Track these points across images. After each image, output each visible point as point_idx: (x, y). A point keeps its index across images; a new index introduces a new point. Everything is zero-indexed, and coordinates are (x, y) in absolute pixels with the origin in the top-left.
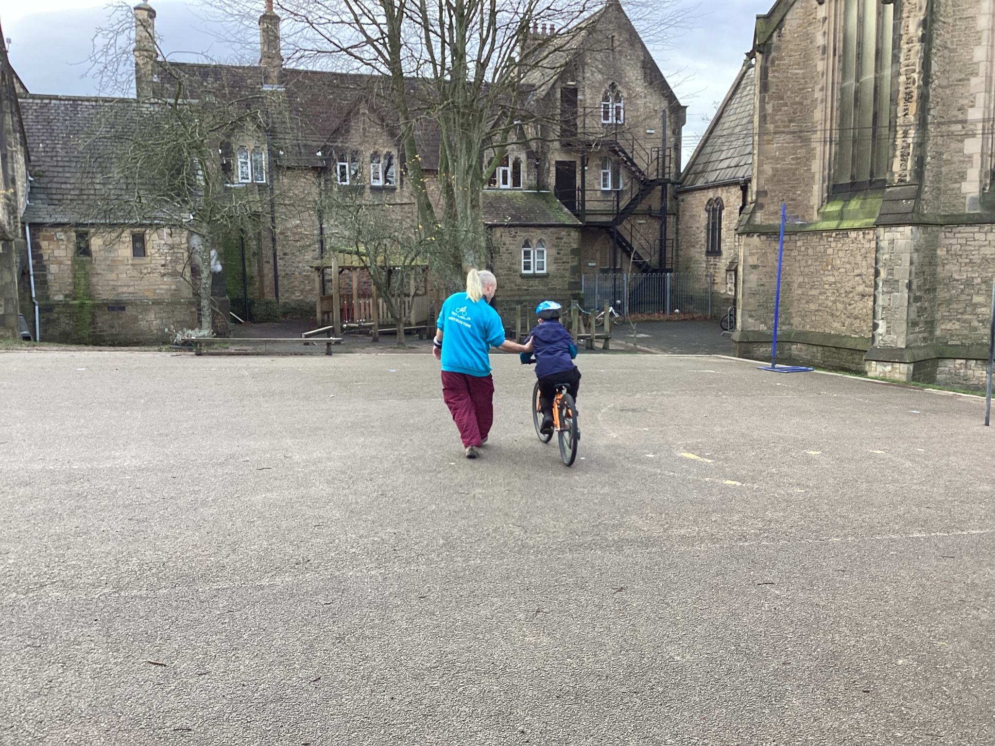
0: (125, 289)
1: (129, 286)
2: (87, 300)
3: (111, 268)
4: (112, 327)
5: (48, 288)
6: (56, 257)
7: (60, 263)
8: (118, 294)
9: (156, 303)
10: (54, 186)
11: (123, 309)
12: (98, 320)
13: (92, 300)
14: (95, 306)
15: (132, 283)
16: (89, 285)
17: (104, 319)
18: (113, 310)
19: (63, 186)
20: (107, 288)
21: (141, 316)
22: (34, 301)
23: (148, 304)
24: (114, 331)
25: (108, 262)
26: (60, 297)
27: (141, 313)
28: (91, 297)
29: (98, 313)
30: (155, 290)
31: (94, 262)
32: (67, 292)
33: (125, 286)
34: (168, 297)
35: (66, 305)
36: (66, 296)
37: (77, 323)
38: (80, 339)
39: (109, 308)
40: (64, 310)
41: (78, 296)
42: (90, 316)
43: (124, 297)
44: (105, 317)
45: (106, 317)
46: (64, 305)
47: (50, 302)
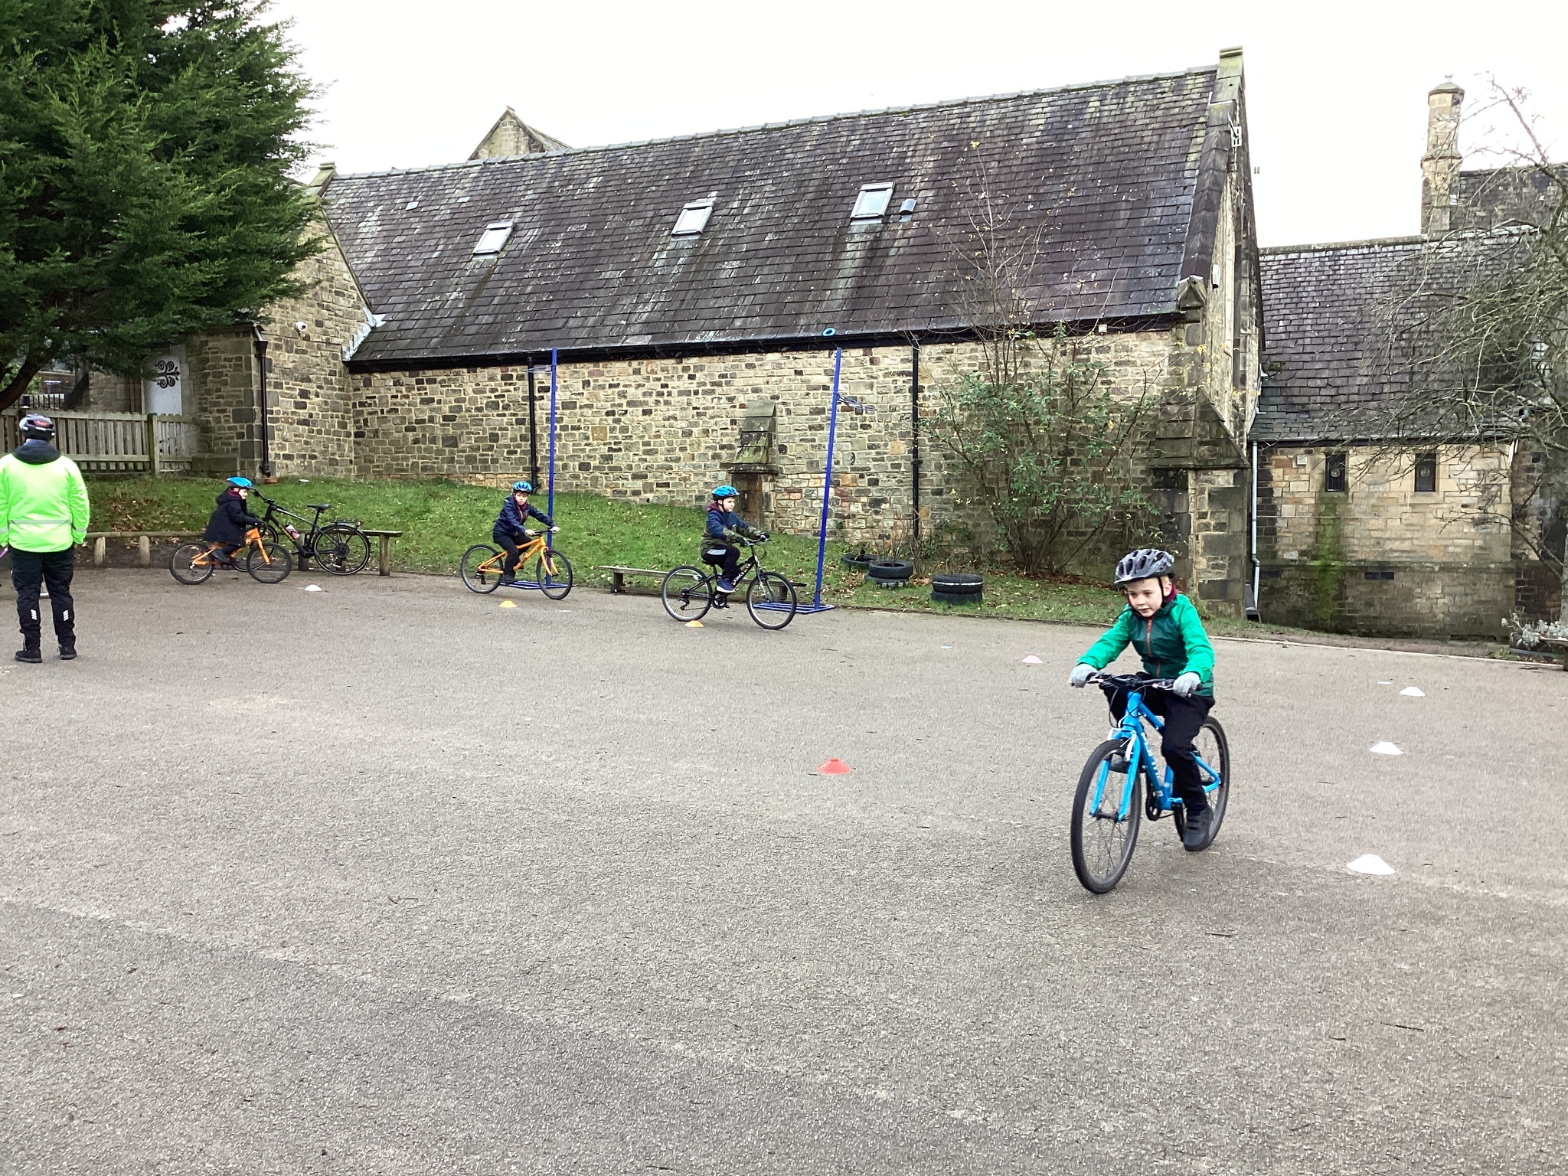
0: (1396, 545)
1: (1405, 539)
2: (1333, 560)
3: (1375, 511)
4: (1370, 604)
5: (1276, 541)
6: (1293, 493)
7: (1298, 502)
8: (1384, 552)
9: (1446, 568)
10: (1298, 383)
11: (1391, 576)
12: (1348, 592)
13: (1341, 561)
14: (1345, 570)
15: (1408, 535)
16: (1338, 537)
17: (1358, 592)
18: (1374, 578)
19: (1311, 383)
20: (1368, 543)
21: (1419, 590)
22: (1255, 559)
23: (1433, 571)
24: (1372, 612)
25: (1372, 501)
26: (1294, 555)
27: (1419, 585)
28: (1339, 555)
29: (1350, 581)
30: (1446, 546)
31: (1350, 501)
32: (1304, 547)
33: (1396, 539)
34: (1467, 559)
35: (1302, 567)
36: (1302, 553)
37: (1316, 597)
38: (1317, 621)
39: (1366, 574)
40: (1296, 574)
41: (1322, 553)
42: (1336, 586)
43: (1394, 558)
44: (1359, 588)
45: (1362, 588)
46: (1297, 567)
47: (1278, 562)
